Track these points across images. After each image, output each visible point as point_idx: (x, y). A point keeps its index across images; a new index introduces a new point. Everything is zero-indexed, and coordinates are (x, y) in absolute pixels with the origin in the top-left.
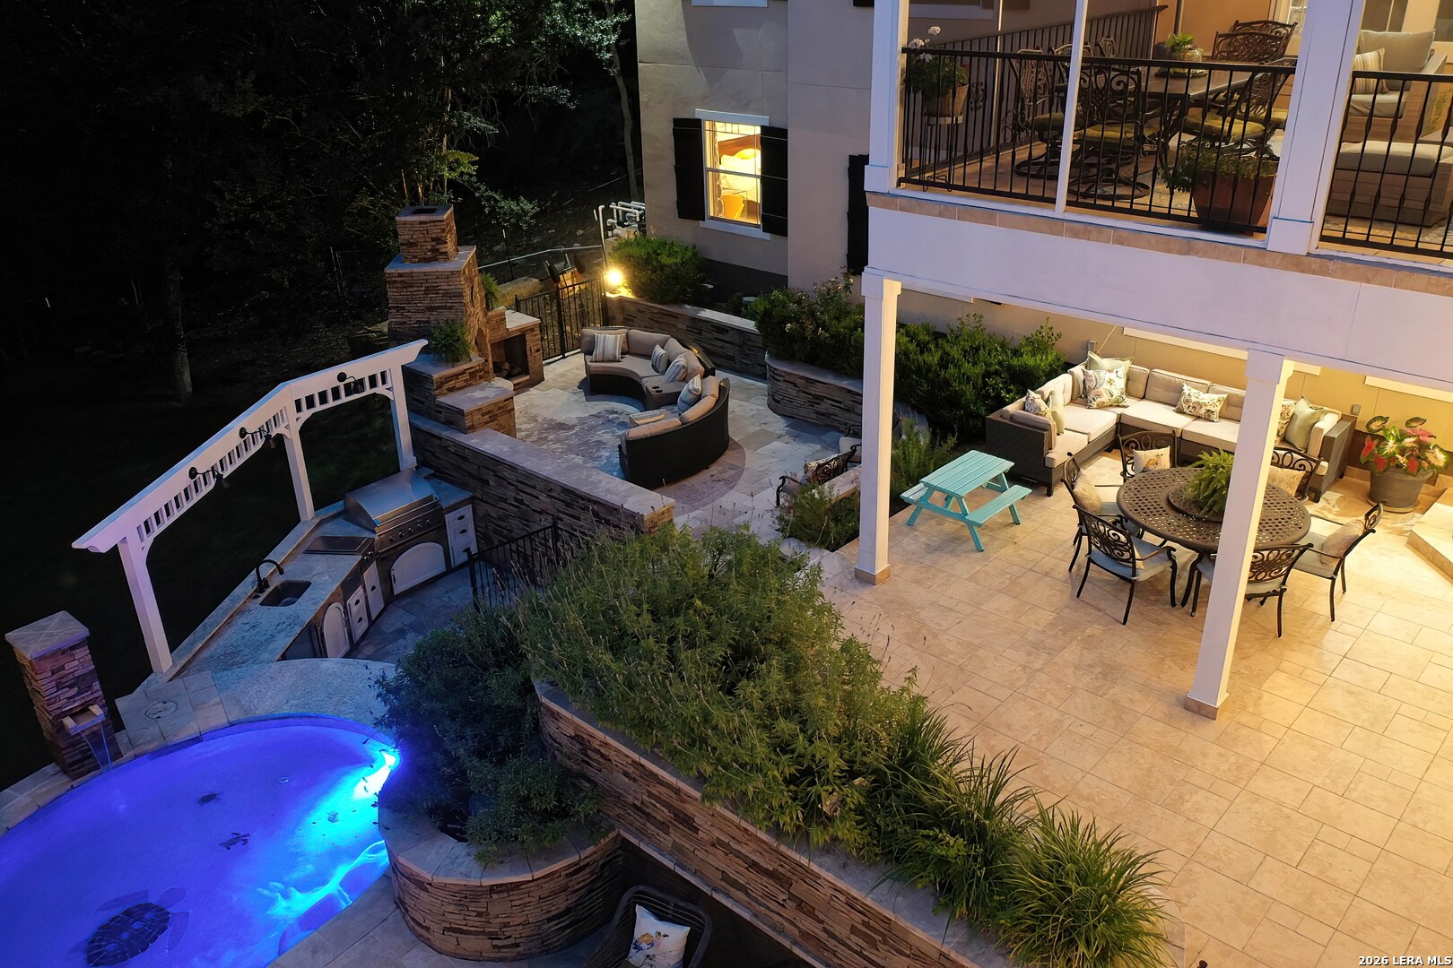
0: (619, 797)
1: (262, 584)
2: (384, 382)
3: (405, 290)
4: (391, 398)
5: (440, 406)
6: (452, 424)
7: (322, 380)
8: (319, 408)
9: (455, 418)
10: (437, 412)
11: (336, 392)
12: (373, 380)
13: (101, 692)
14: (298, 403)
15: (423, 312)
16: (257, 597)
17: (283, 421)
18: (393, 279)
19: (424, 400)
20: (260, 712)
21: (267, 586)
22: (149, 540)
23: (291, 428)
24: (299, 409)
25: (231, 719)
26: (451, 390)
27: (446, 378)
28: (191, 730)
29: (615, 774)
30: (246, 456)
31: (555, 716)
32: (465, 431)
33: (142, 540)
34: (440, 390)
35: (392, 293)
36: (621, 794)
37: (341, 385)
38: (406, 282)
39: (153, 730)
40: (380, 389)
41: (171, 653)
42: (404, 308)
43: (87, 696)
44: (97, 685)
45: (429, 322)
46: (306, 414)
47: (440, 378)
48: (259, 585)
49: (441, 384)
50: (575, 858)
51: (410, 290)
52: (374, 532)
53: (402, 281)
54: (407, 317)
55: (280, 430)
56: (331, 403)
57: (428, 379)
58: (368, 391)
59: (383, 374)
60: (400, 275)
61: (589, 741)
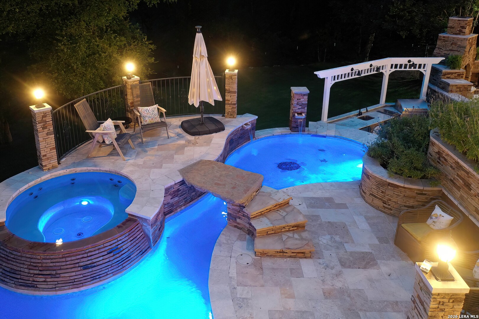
0: (446, 176)
1: (360, 114)
2: (424, 68)
3: (444, 42)
4: (424, 74)
5: (442, 82)
6: (444, 89)
7: (403, 61)
8: (398, 69)
9: (445, 87)
10: (440, 84)
11: (406, 65)
12: (420, 66)
13: (306, 111)
14: (392, 65)
15: (448, 51)
16: (357, 116)
17: (385, 69)
18: (441, 38)
19: (437, 79)
20: (344, 137)
21: (361, 115)
22: (333, 82)
23: (387, 72)
24: (392, 67)
25: (336, 135)
26: (448, 78)
27: (448, 73)
28: (324, 134)
29: (448, 166)
30: (369, 74)
31: (433, 144)
32: (448, 92)
33: (332, 81)
34: (444, 77)
35: (439, 43)
36: (447, 175)
37: (409, 64)
38: (445, 40)
39: (315, 130)
40: (422, 70)
41: (327, 118)
42: (441, 48)
43: (303, 110)
44: (306, 108)
45: (449, 54)
46: (393, 70)
47: (445, 72)
48: (359, 113)
49: (445, 75)
50: (421, 188)
51: (446, 42)
52: (402, 113)
53: (444, 39)
54: (441, 51)
55: (383, 71)
56: (403, 69)
57: (441, 71)
58: (417, 69)
59: (425, 65)
60: (444, 37)
61: (442, 154)
